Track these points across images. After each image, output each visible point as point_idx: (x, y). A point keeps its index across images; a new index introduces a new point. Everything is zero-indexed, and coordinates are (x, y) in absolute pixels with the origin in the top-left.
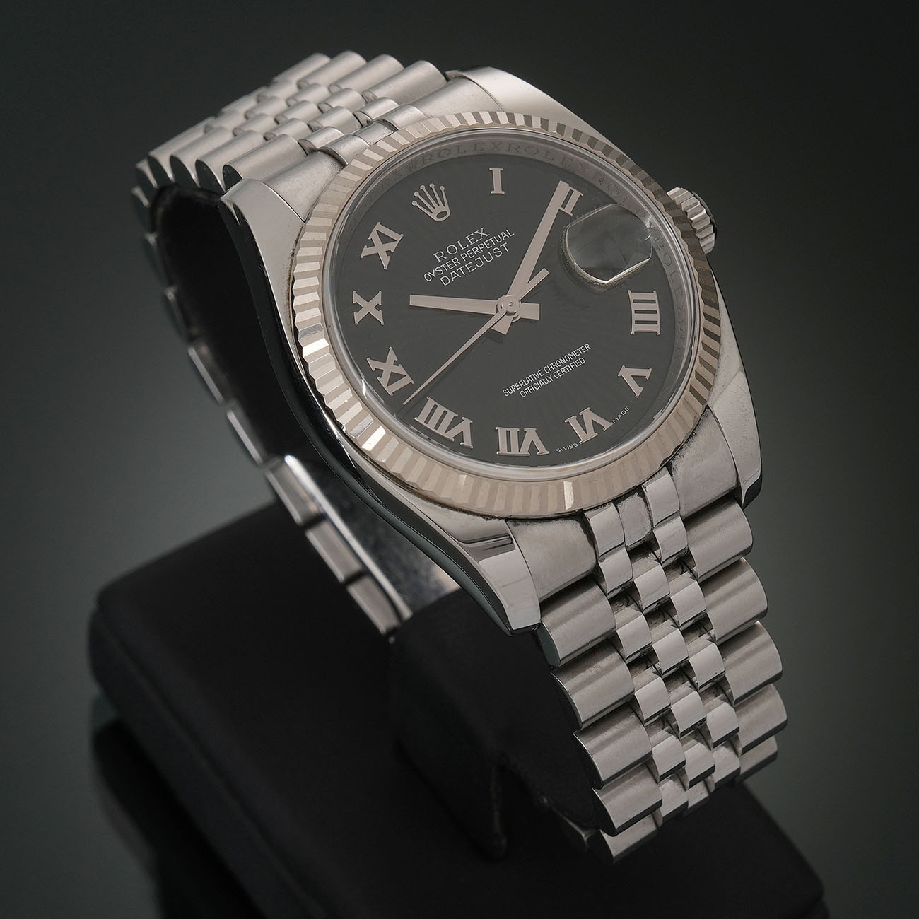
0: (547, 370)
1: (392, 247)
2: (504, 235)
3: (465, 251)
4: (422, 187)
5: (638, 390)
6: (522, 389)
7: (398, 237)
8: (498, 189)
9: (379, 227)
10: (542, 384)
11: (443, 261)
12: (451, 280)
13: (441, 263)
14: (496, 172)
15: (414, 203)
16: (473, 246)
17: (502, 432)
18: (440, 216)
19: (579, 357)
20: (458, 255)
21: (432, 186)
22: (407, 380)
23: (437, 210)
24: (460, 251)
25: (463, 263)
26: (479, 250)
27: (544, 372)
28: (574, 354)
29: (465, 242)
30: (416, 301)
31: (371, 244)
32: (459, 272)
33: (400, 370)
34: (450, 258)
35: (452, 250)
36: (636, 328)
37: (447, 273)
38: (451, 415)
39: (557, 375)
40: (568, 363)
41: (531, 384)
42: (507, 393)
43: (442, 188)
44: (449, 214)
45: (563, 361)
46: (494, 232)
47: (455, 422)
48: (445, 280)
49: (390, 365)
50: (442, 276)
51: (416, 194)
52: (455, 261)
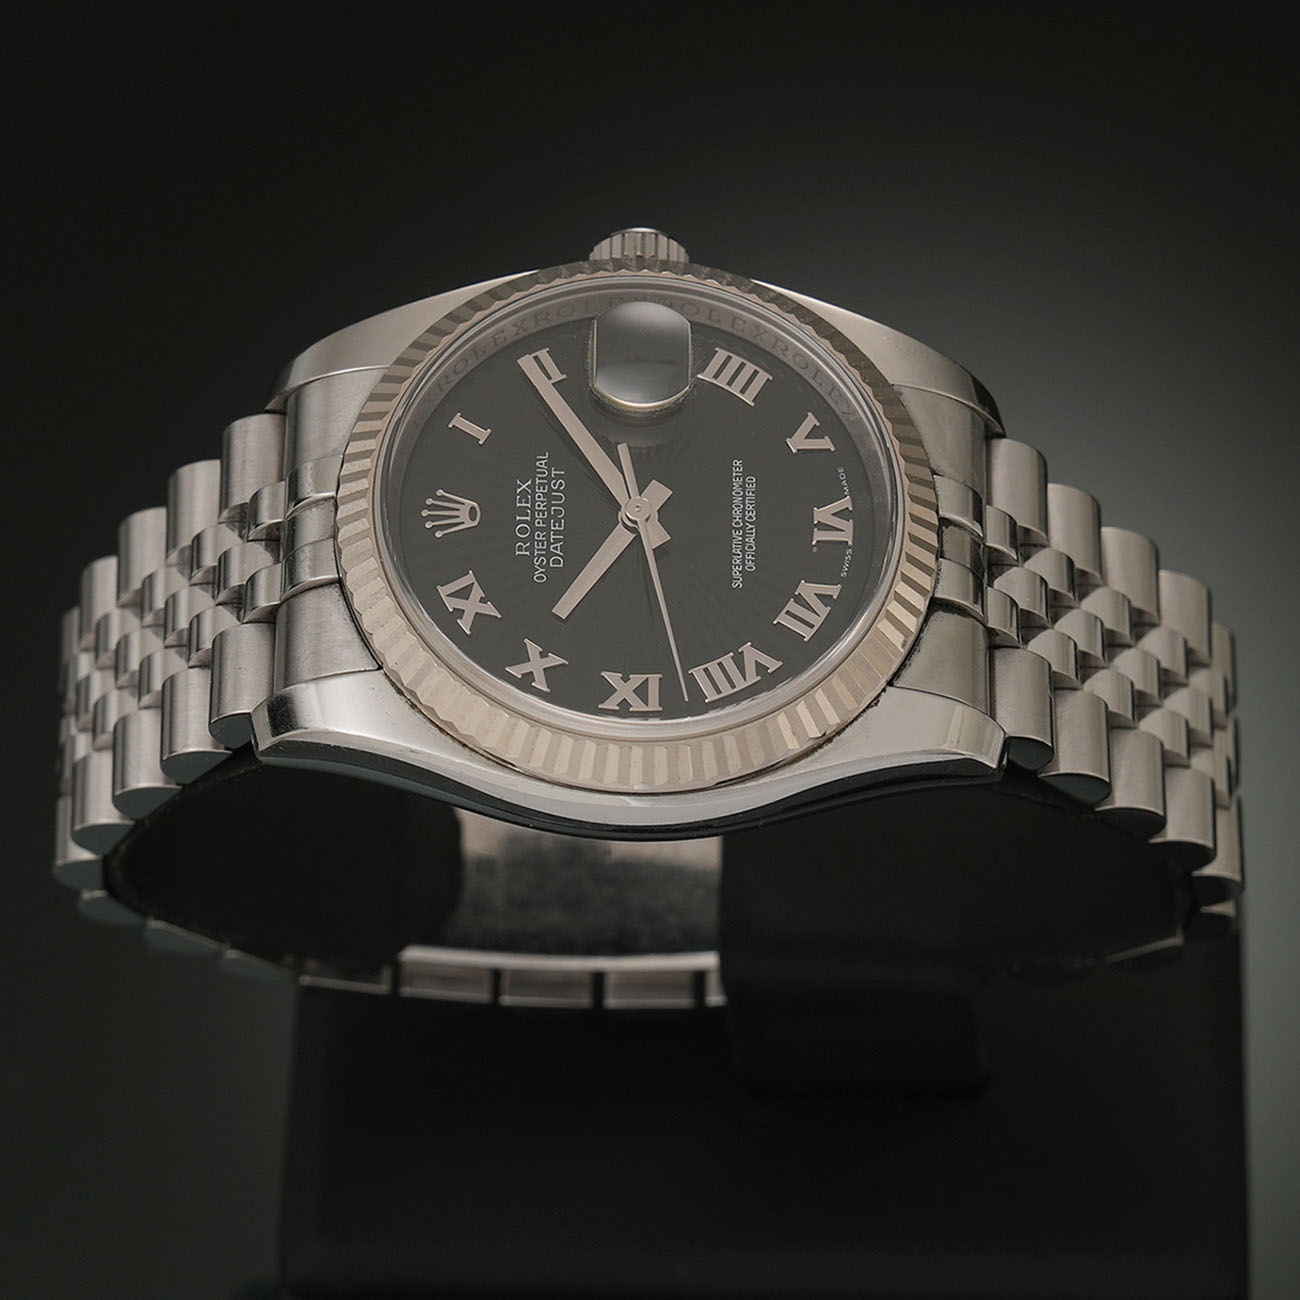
0: (737, 523)
1: (477, 592)
2: (541, 464)
3: (533, 518)
4: (425, 513)
5: (825, 443)
6: (744, 565)
7: (469, 578)
8: (481, 434)
9: (443, 591)
10: (751, 540)
11: (531, 549)
12: (560, 556)
13: (532, 553)
14: (459, 422)
15: (439, 534)
16: (533, 505)
17: (783, 619)
18: (472, 517)
19: (744, 480)
20: (534, 529)
21: (429, 501)
22: (654, 680)
23: (464, 513)
24: (531, 523)
25: (547, 530)
26: (543, 502)
27: (739, 529)
28: (737, 483)
29: (523, 511)
30: (564, 608)
31: (460, 613)
32: (556, 541)
33: (637, 680)
34: (531, 538)
35: (523, 531)
36: (748, 399)
37: (549, 555)
38: (727, 660)
39: (751, 517)
40: (744, 497)
41: (743, 551)
42: (738, 584)
43: (440, 492)
44: (475, 504)
45: (738, 500)
46: (530, 473)
47: (739, 661)
48: (557, 562)
49: (623, 688)
50: (548, 562)
51: (428, 525)
52: (539, 536)
